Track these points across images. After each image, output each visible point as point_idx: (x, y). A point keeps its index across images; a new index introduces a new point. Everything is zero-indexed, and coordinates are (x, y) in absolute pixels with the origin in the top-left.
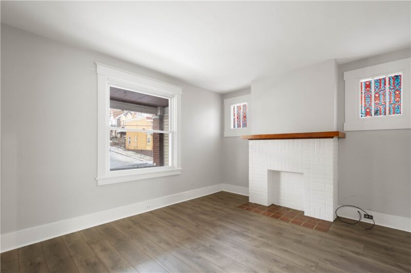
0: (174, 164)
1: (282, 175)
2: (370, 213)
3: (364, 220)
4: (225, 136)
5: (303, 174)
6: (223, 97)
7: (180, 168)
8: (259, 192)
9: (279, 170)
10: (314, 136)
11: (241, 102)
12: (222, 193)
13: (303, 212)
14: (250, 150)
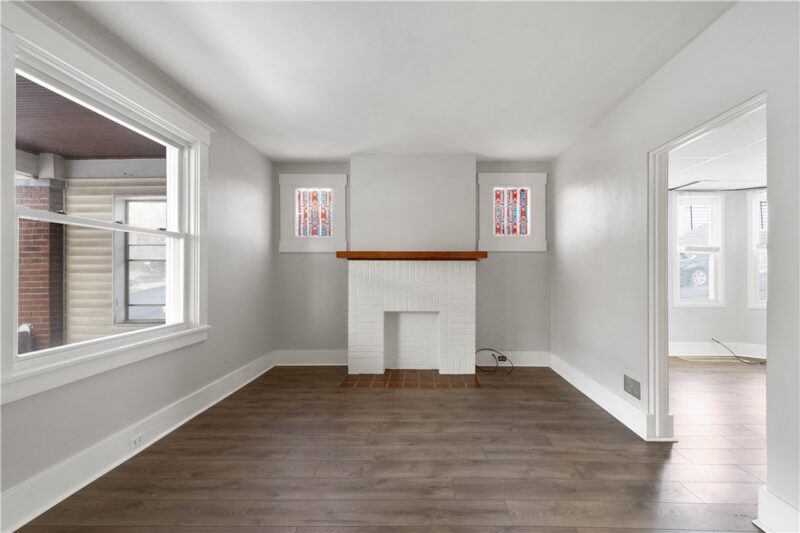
0: (192, 318)
1: (403, 317)
2: (505, 354)
3: (502, 364)
4: (281, 250)
5: (437, 313)
6: (279, 169)
7: (206, 326)
8: (366, 353)
9: (397, 310)
10: (459, 257)
11: (320, 186)
12: (276, 369)
13: (437, 371)
14: (350, 279)
